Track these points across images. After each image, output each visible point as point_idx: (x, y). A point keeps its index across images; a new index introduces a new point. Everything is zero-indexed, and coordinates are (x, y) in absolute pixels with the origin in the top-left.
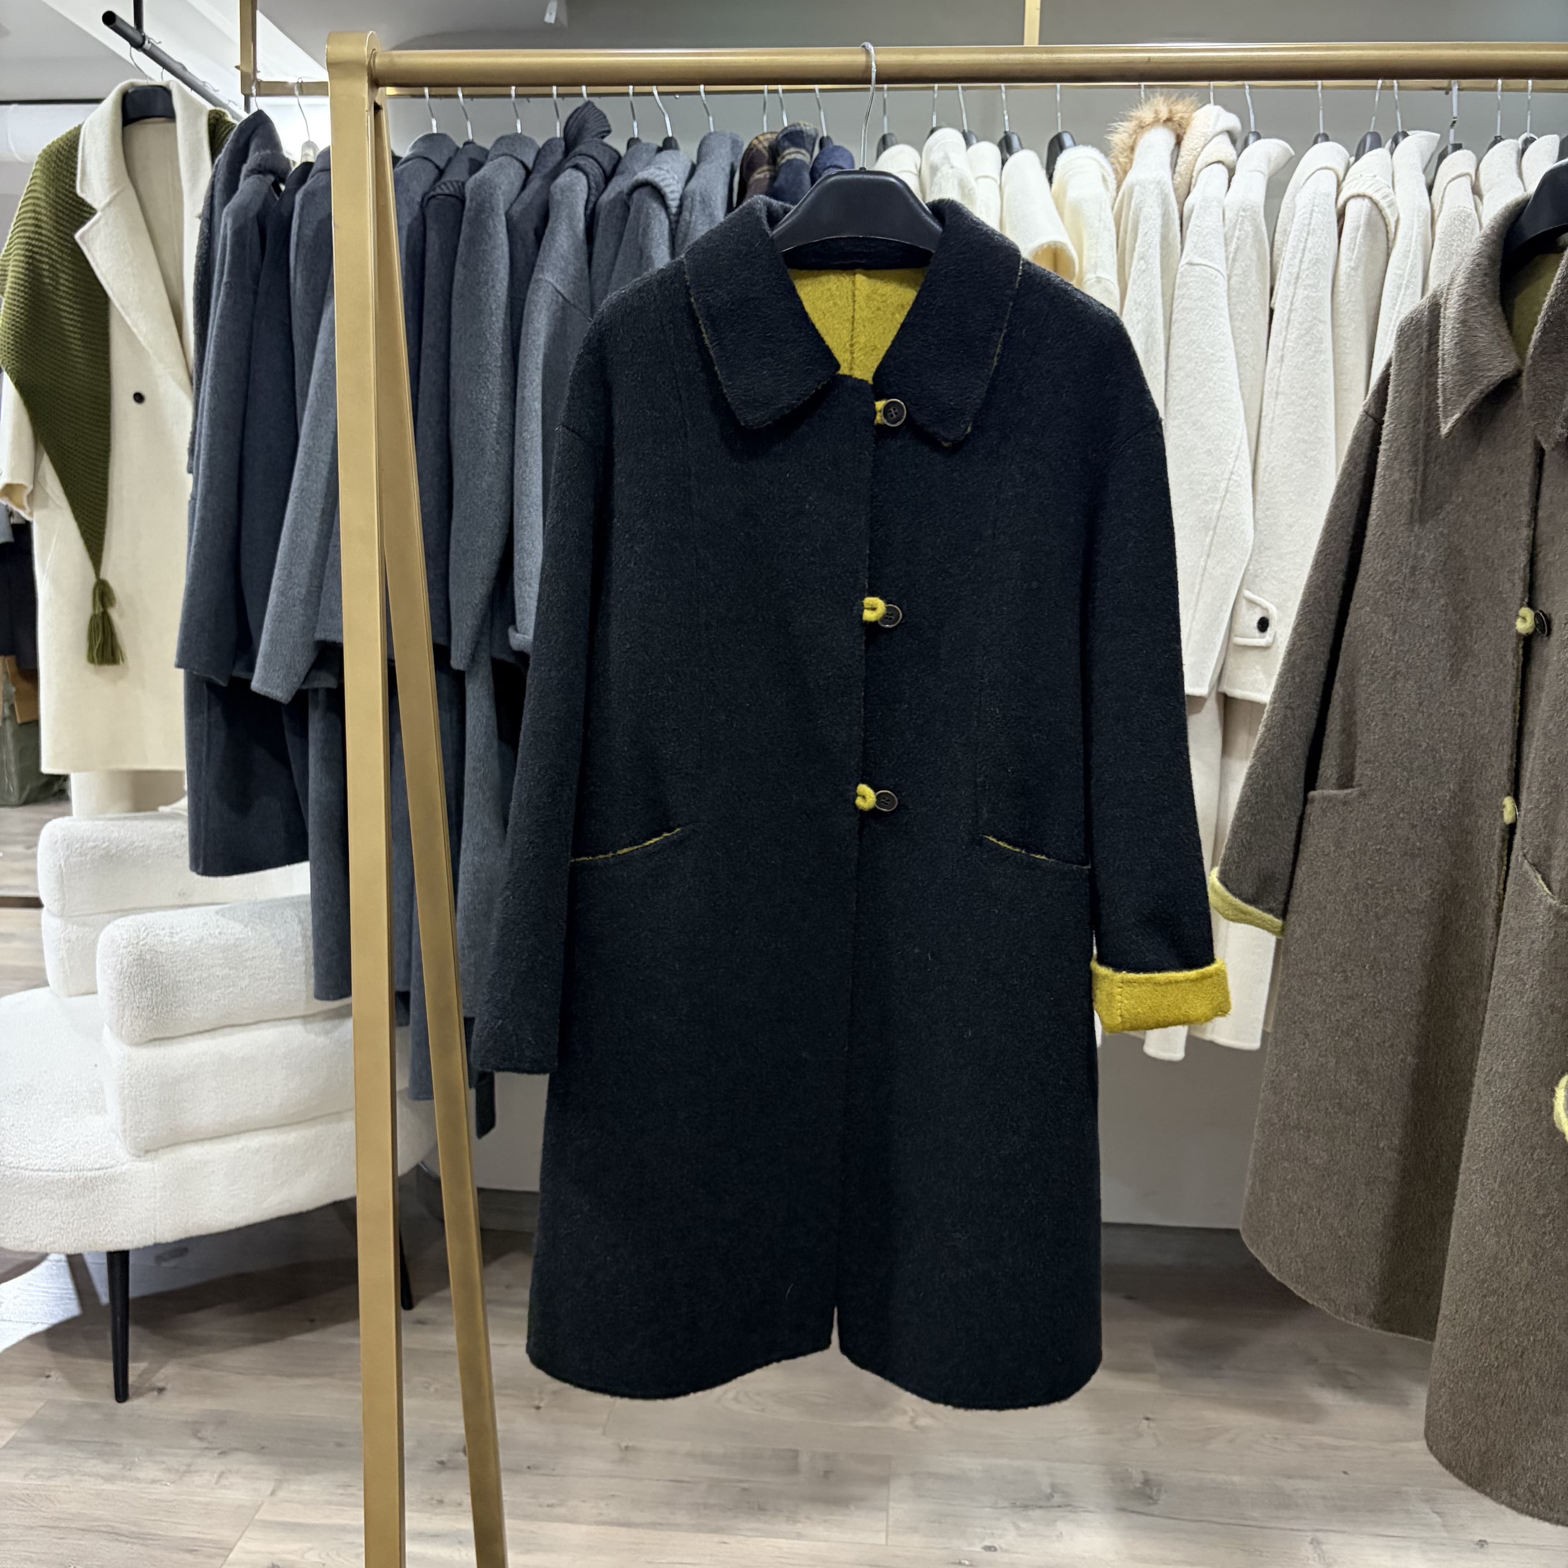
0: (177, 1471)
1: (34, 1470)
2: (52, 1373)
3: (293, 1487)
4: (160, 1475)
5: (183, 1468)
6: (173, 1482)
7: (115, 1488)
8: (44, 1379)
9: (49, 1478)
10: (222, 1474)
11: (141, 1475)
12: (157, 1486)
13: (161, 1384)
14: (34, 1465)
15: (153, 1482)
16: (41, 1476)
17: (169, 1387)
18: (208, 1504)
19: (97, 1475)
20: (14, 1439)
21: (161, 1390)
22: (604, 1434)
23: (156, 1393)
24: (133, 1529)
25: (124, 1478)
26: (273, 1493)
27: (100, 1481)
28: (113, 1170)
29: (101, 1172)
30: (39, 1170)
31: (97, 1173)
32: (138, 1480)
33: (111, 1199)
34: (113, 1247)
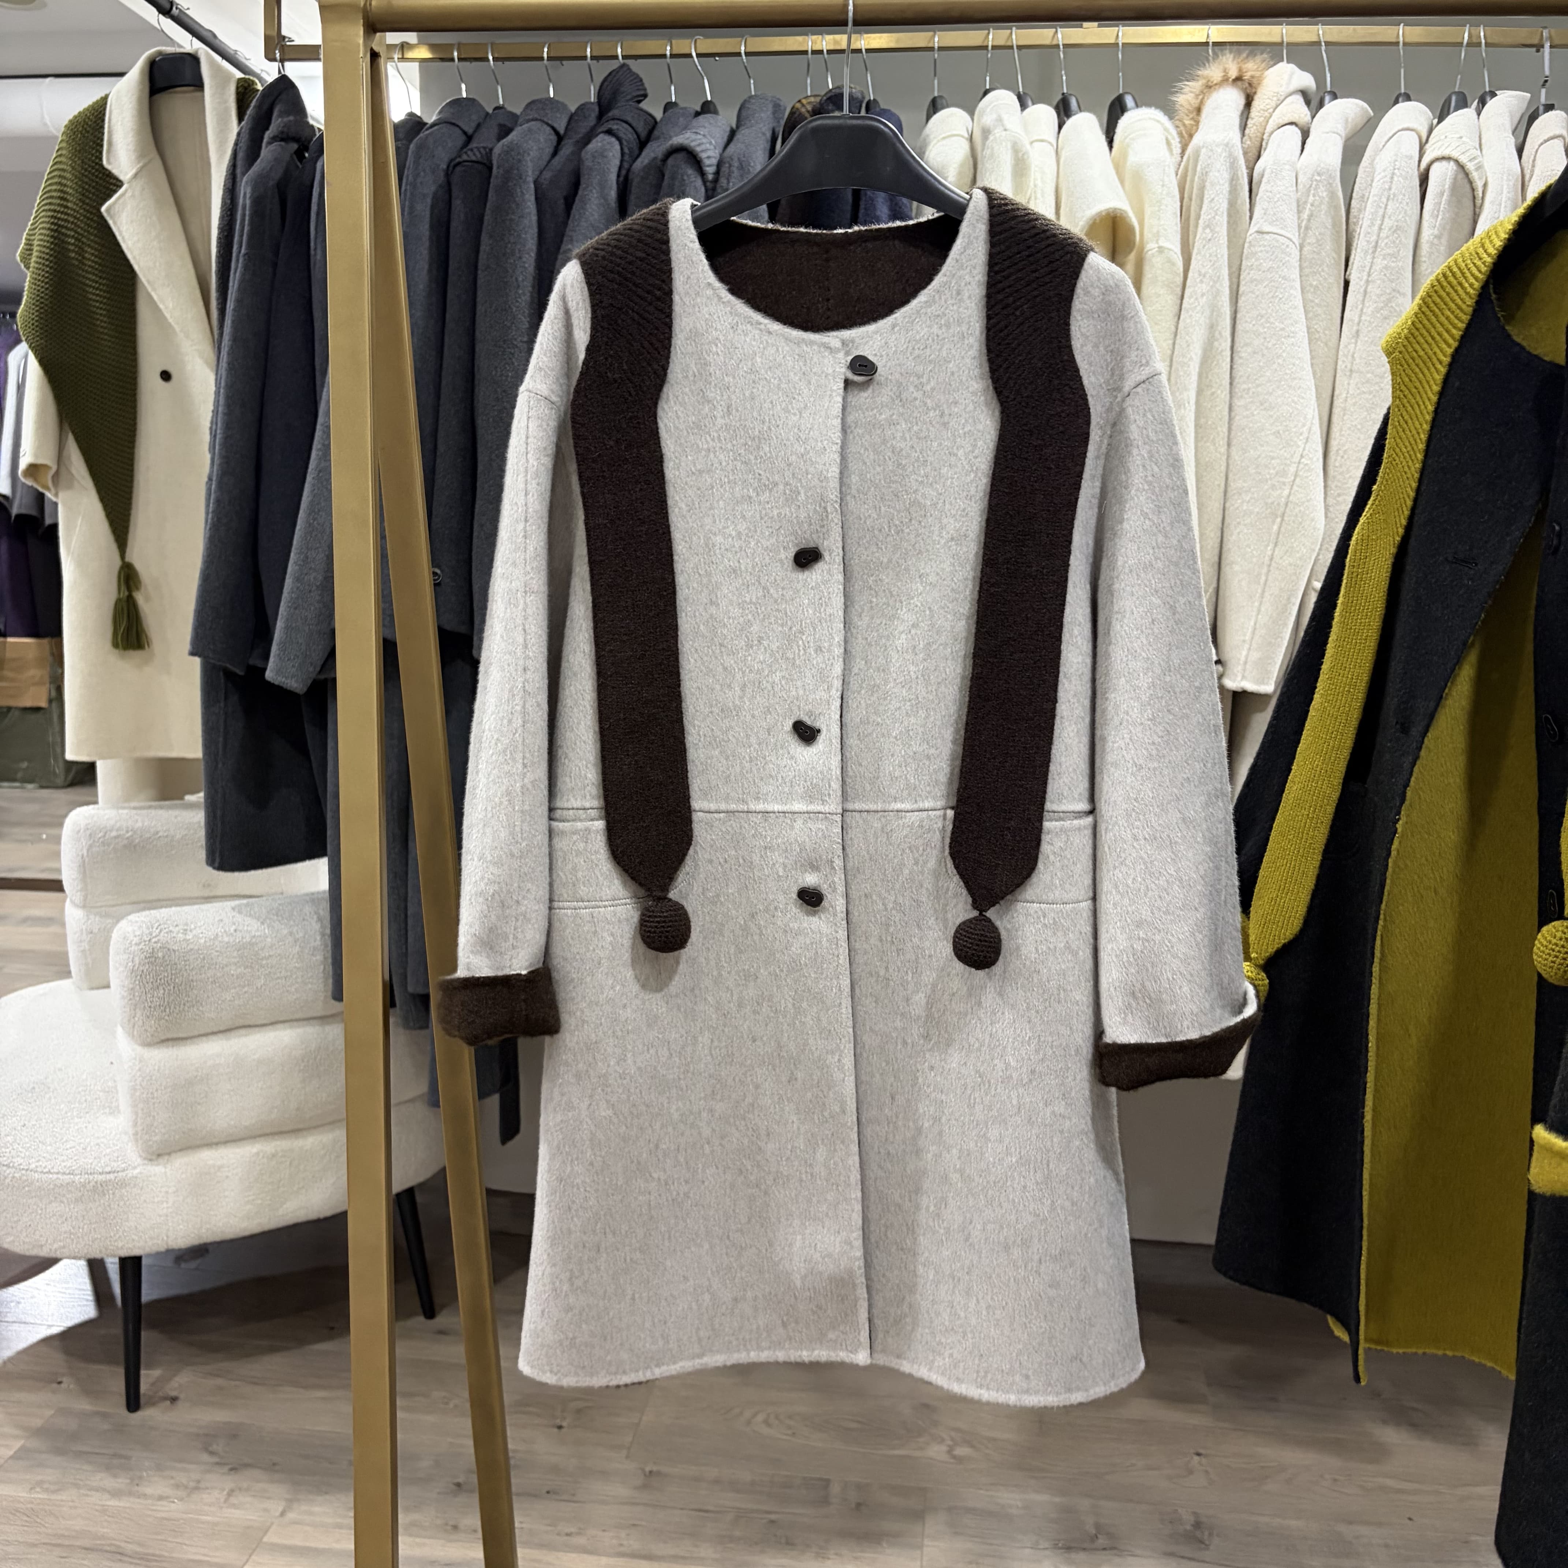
0: (186, 1487)
1: (40, 1483)
2: (64, 1379)
3: (304, 1508)
4: (168, 1491)
5: (192, 1484)
6: (181, 1499)
7: (122, 1504)
8: (55, 1385)
9: (54, 1492)
10: (231, 1493)
11: (149, 1491)
12: (164, 1503)
13: (174, 1394)
14: (40, 1478)
15: (161, 1498)
16: (47, 1490)
17: (182, 1396)
18: (216, 1524)
19: (104, 1490)
20: (22, 1449)
21: (174, 1400)
22: (627, 1457)
23: (168, 1402)
24: (139, 1549)
25: (130, 1494)
26: (283, 1514)
27: (107, 1496)
28: (124, 1174)
29: (112, 1176)
30: (49, 1172)
31: (108, 1177)
32: (145, 1496)
33: (122, 1203)
34: (125, 1253)
